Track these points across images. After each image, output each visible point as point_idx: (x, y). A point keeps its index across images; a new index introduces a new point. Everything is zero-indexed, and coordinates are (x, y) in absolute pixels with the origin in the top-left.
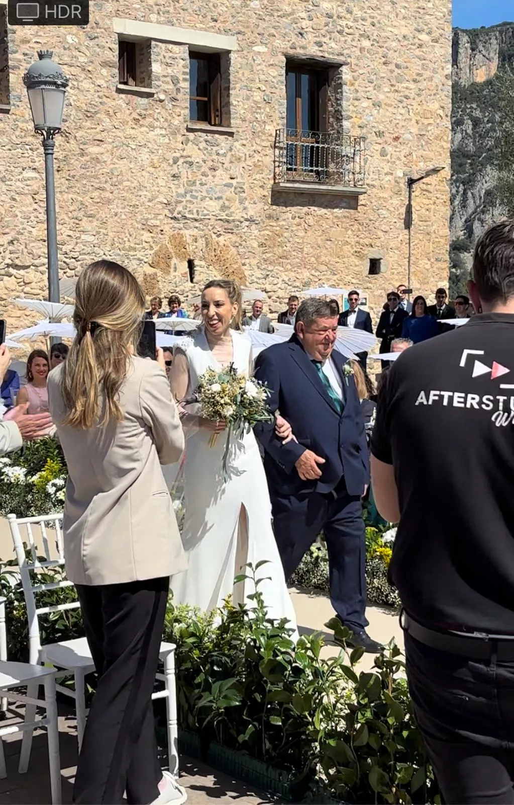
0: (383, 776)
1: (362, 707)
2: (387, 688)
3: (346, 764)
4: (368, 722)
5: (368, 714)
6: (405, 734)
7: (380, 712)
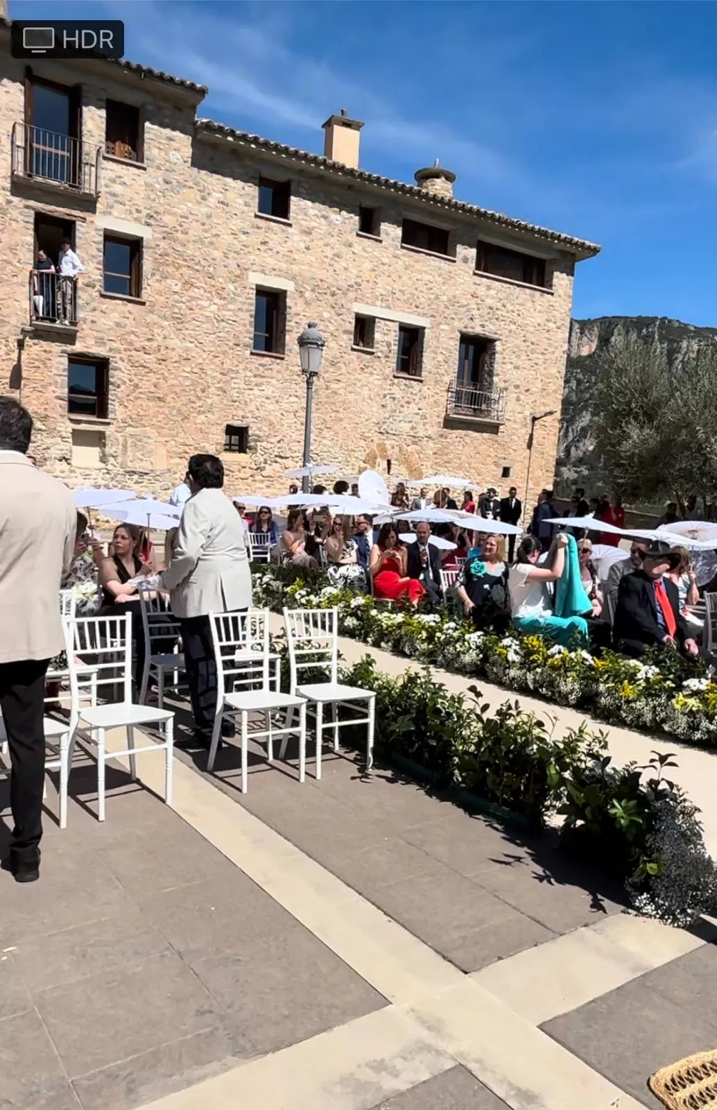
1: (485, 739)
3: (474, 770)
4: (489, 747)
5: (490, 743)
6: (511, 756)
7: (497, 741)
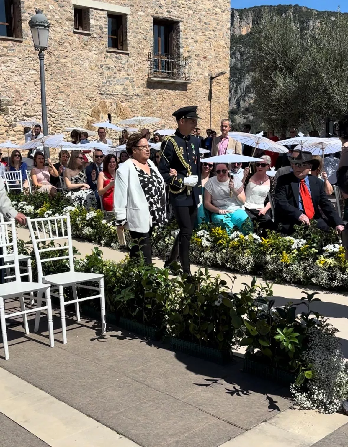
0: (195, 327)
1: (186, 298)
2: (197, 289)
3: (180, 323)
4: (189, 304)
5: (189, 301)
6: (205, 308)
7: (195, 300)
